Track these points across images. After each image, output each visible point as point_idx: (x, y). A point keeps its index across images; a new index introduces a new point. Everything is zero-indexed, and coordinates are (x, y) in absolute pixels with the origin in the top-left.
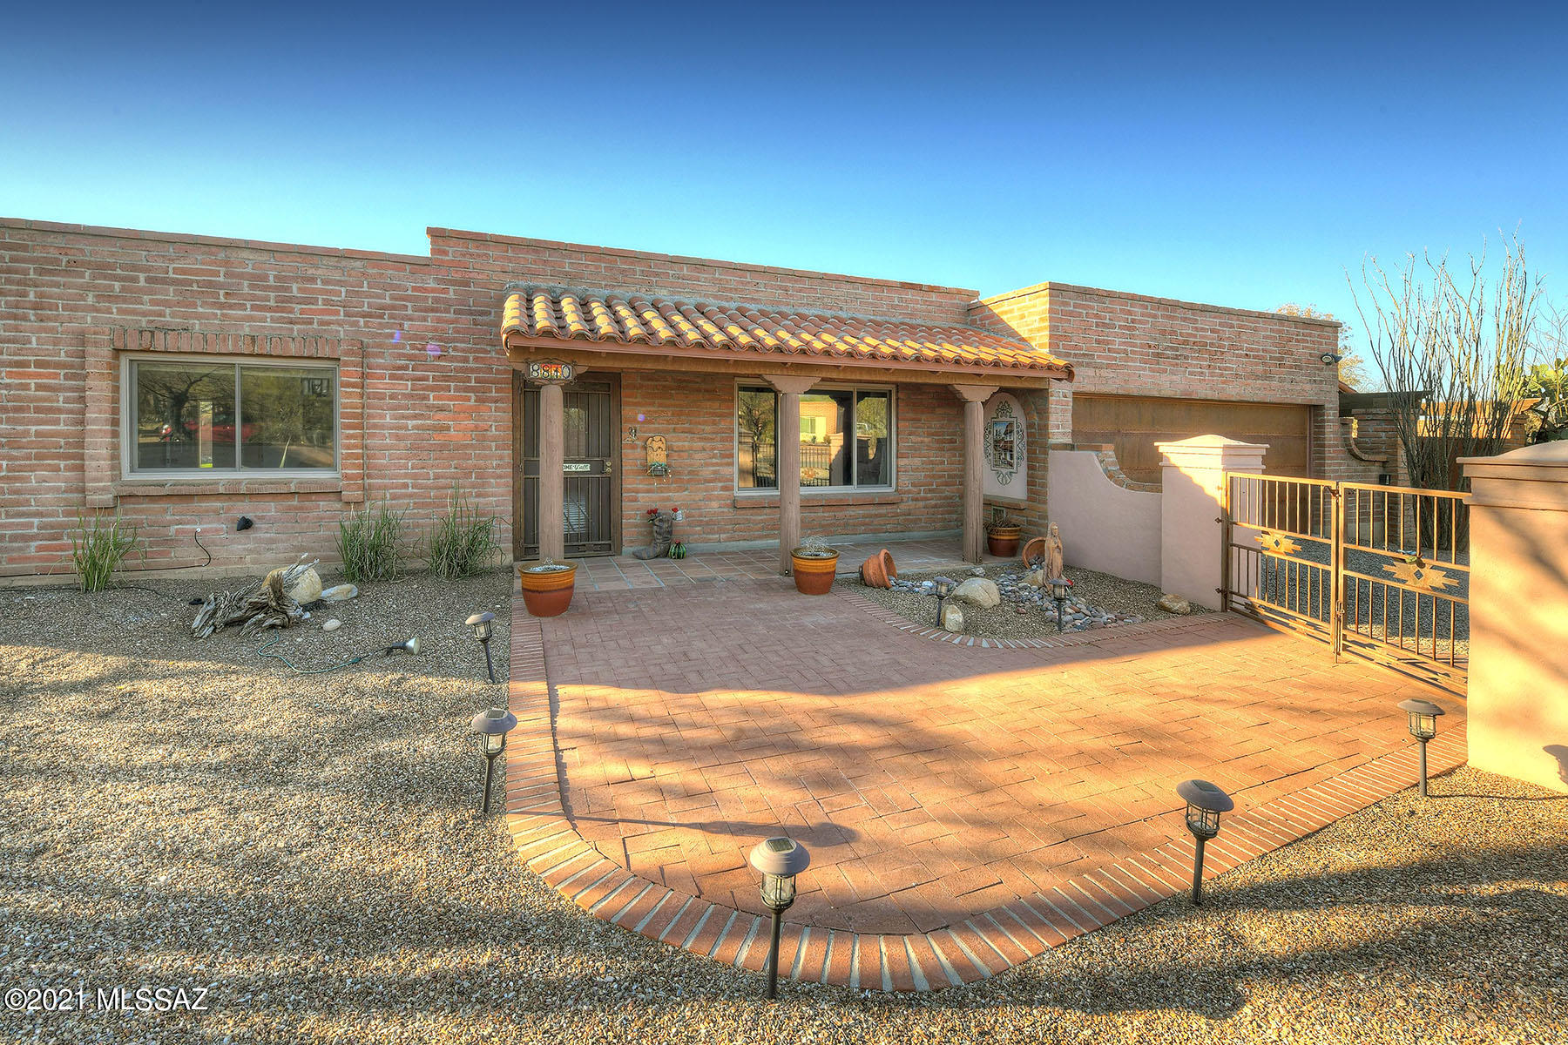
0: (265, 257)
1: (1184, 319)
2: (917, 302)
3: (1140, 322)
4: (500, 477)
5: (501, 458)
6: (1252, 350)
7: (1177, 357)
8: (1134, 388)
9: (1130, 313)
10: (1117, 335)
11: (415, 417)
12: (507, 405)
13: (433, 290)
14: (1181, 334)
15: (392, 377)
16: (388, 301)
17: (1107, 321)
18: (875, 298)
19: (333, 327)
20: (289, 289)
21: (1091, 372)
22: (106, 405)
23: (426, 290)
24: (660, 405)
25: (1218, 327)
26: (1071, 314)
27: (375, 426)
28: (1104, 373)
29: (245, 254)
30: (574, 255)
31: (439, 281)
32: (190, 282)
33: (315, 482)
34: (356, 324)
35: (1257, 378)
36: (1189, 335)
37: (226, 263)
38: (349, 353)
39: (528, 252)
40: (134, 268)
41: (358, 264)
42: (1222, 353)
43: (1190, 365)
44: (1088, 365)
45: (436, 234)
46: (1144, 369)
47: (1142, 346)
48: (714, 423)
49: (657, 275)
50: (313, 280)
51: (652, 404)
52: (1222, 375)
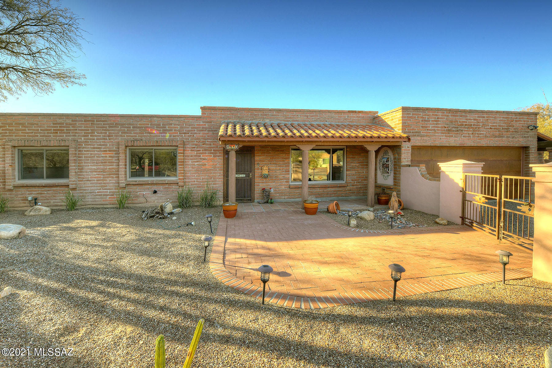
0: (160, 119)
1: (461, 116)
2: (354, 117)
3: (441, 118)
4: (220, 179)
5: (220, 173)
6: (493, 126)
7: (457, 131)
8: (437, 143)
9: (436, 115)
10: (431, 124)
11: (197, 162)
12: (222, 158)
13: (202, 125)
14: (460, 122)
15: (191, 150)
16: (190, 129)
17: (427, 119)
18: (339, 117)
19: (176, 137)
20: (166, 127)
21: (419, 138)
22: (124, 161)
23: (200, 125)
24: (266, 156)
25: (477, 118)
26: (411, 117)
27: (187, 165)
28: (425, 138)
29: (155, 119)
30: (241, 111)
31: (203, 122)
32: (142, 127)
33: (172, 180)
34: (182, 136)
35: (496, 137)
36: (464, 122)
37: (151, 121)
38: (181, 144)
39: (228, 112)
40: (130, 124)
41: (183, 119)
42: (479, 128)
43: (464, 133)
44: (418, 136)
45: (203, 109)
46: (443, 136)
47: (442, 127)
48: (283, 161)
49: (266, 115)
50: (171, 124)
51: (264, 156)
52: (478, 137)
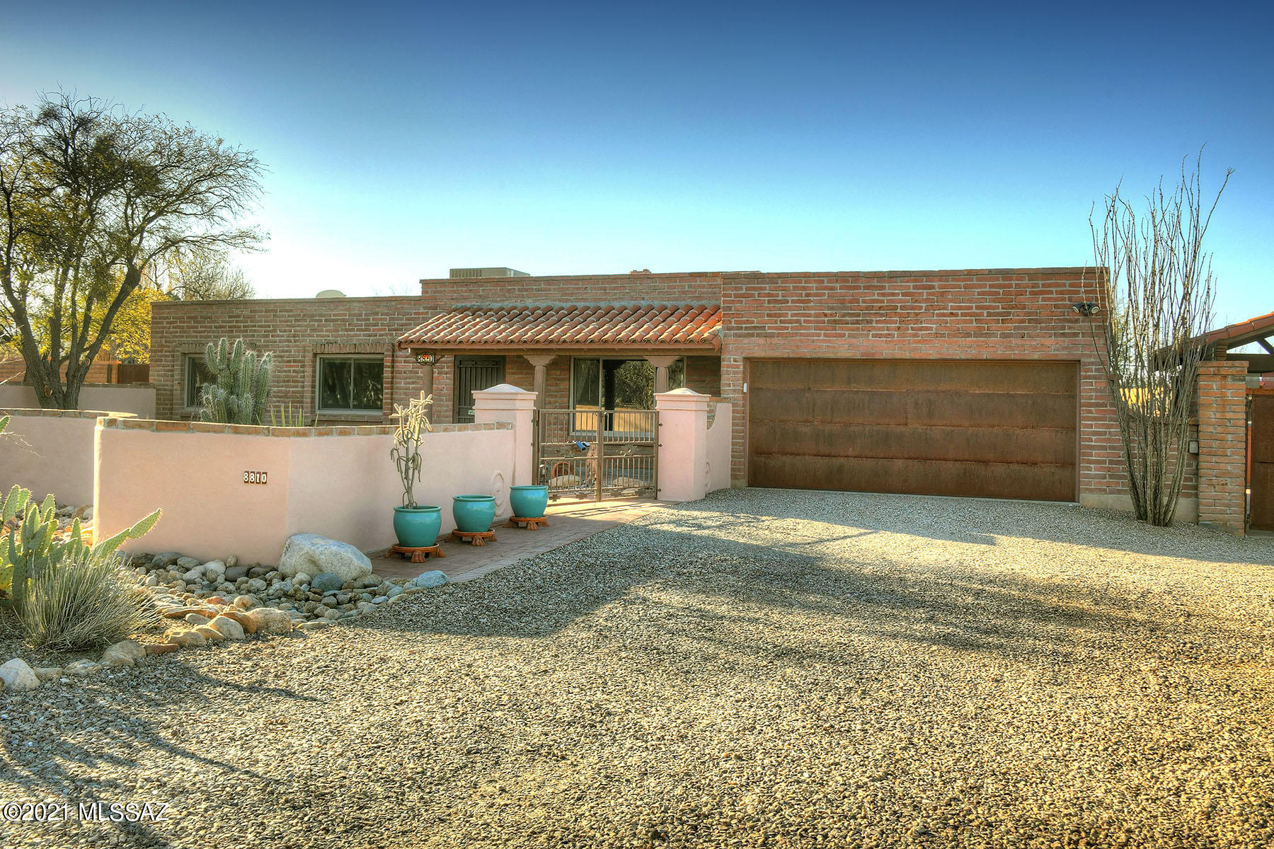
0: (361, 305)
1: (867, 288)
2: (703, 287)
3: (816, 295)
4: (447, 417)
5: (447, 406)
6: (960, 308)
7: (857, 322)
8: (806, 352)
9: (804, 288)
10: (790, 309)
11: (413, 383)
12: (451, 376)
13: (422, 313)
14: (864, 302)
15: (405, 362)
16: (404, 322)
17: (780, 298)
19: (384, 337)
20: (369, 320)
21: (761, 341)
22: (310, 379)
23: (419, 314)
24: (526, 374)
25: (912, 290)
26: (742, 296)
27: (397, 388)
28: (775, 340)
29: (355, 304)
30: (485, 284)
31: (425, 308)
32: (337, 320)
33: (375, 416)
34: (392, 335)
35: (968, 335)
36: (877, 301)
37: (349, 309)
38: (388, 350)
39: (463, 286)
41: (394, 303)
42: (917, 314)
43: (874, 328)
44: (758, 335)
45: (425, 283)
46: (819, 335)
47: (817, 315)
48: (557, 385)
49: (527, 290)
50: (377, 314)
51: (522, 373)
52: (915, 335)
